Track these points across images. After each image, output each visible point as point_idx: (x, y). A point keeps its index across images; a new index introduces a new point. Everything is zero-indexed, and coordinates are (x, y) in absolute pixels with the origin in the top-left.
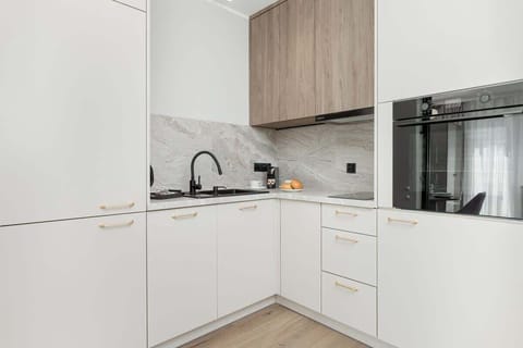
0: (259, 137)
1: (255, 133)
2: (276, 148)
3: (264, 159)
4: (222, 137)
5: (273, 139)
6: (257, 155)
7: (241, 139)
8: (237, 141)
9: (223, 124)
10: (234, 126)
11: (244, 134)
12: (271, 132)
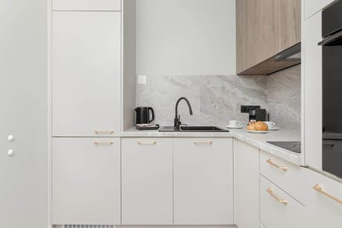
0: (245, 83)
1: (241, 81)
2: (266, 92)
4: (209, 86)
6: (244, 99)
7: (228, 86)
8: (223, 88)
9: (210, 76)
10: (220, 77)
11: (230, 82)
12: (260, 78)
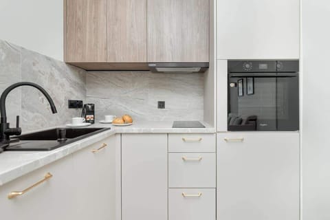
0: (72, 75)
2: (86, 87)
3: (76, 96)
5: (84, 79)
6: (71, 93)
